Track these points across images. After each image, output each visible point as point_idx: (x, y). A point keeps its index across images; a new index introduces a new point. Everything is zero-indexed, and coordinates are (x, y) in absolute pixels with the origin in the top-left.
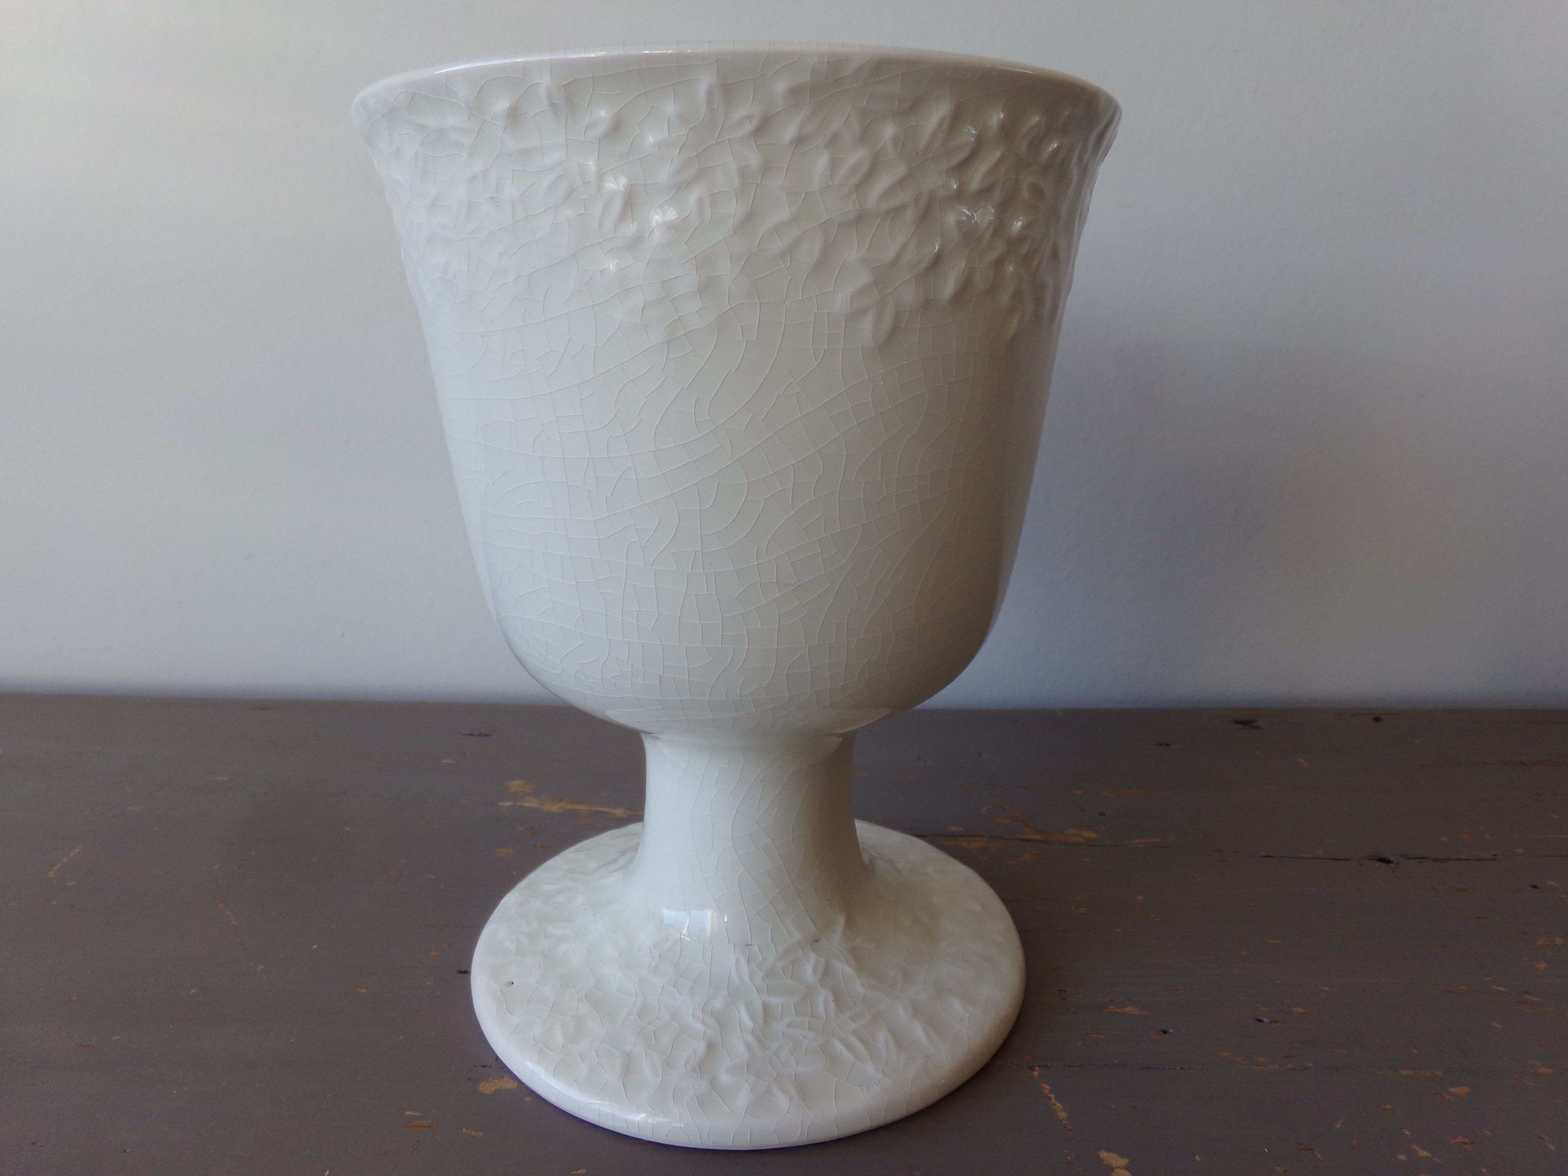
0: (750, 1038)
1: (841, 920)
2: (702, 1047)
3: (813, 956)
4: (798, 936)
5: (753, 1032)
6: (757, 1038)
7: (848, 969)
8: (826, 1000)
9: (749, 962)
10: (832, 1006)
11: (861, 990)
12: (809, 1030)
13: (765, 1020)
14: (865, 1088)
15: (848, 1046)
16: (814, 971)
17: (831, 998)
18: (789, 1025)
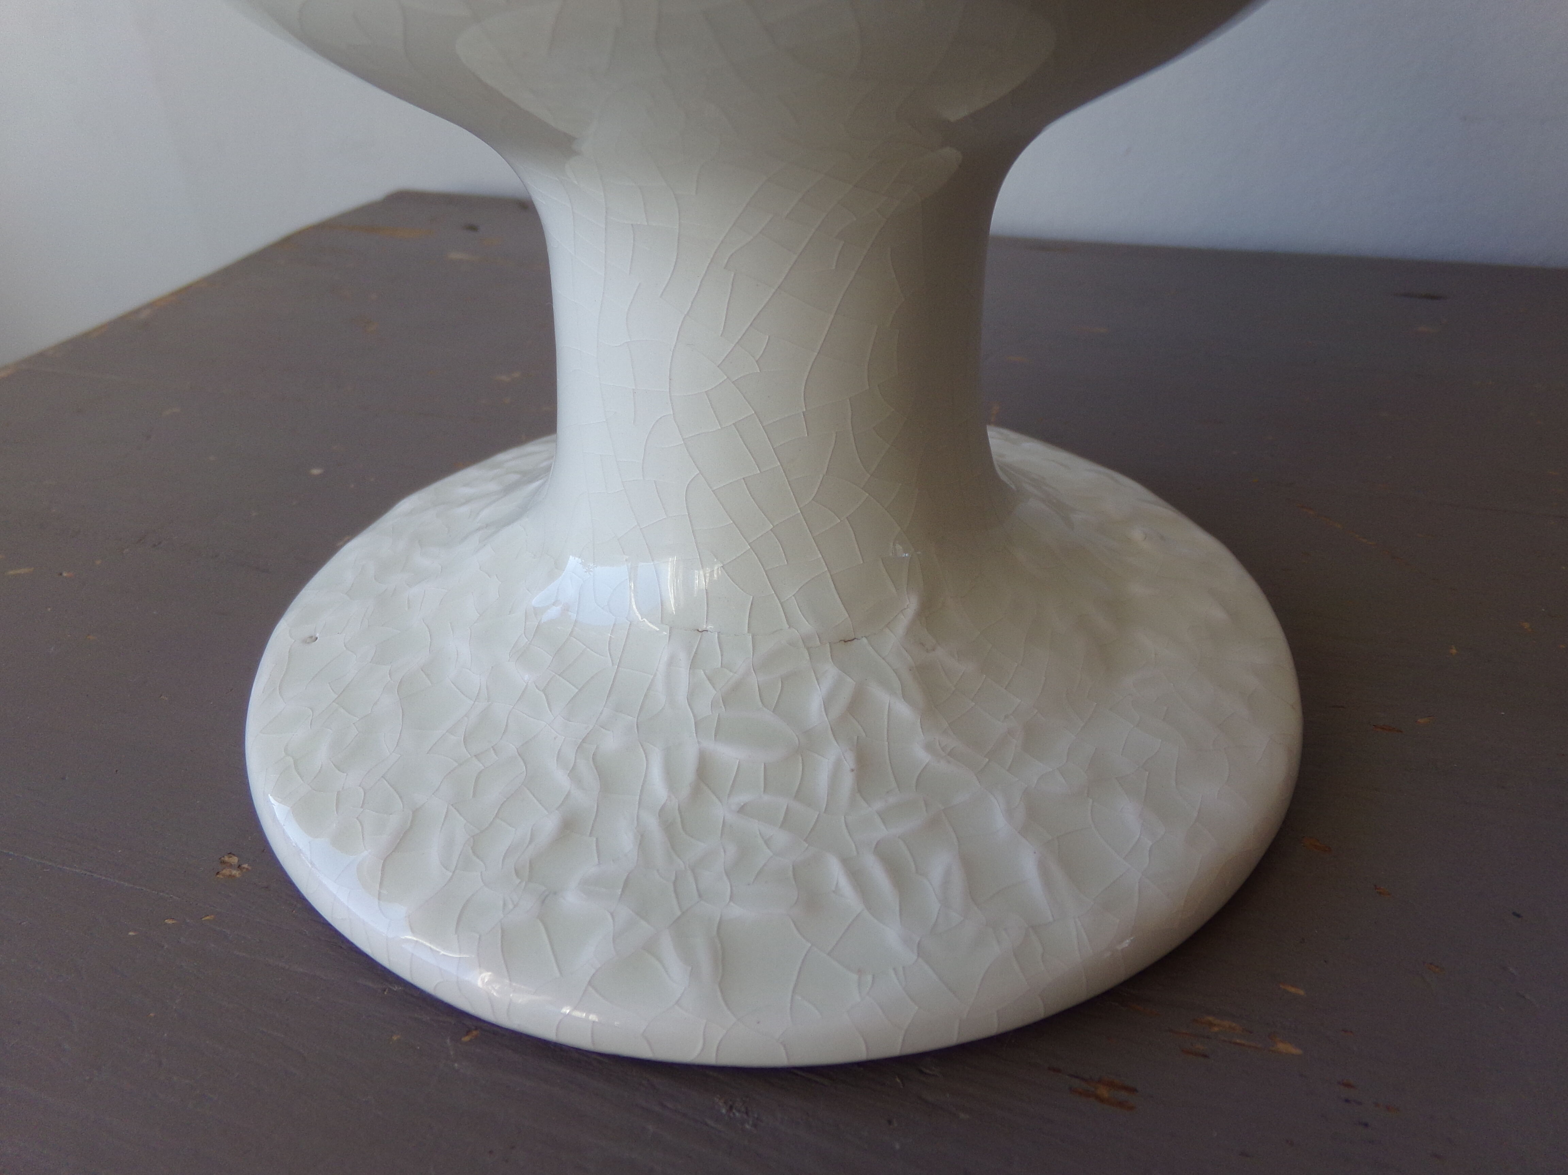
0: (652, 823)
1: (911, 604)
2: (550, 824)
3: (831, 671)
4: (807, 626)
5: (662, 812)
6: (667, 827)
7: (904, 711)
8: (838, 765)
9: (694, 664)
10: (848, 781)
11: (922, 756)
12: (781, 826)
13: (696, 791)
14: (869, 978)
15: (856, 875)
16: (827, 704)
17: (849, 763)
18: (742, 810)
